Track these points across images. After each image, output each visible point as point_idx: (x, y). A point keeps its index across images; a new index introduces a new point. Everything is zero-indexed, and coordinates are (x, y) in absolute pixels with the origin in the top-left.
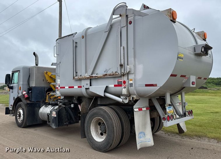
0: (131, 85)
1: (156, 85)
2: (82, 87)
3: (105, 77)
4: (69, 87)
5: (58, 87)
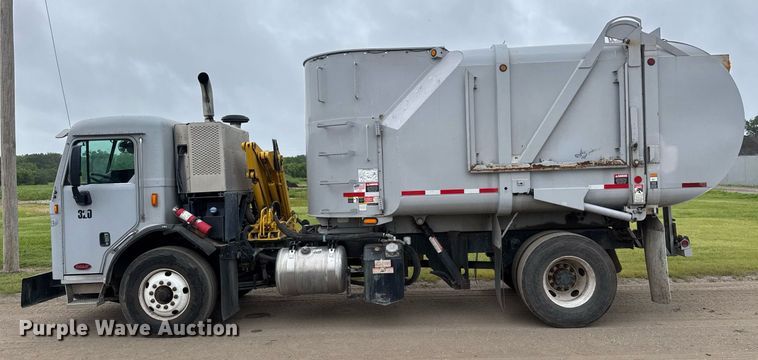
0: (654, 185)
1: (704, 185)
2: (502, 190)
3: (584, 167)
4: (444, 192)
5: (364, 191)
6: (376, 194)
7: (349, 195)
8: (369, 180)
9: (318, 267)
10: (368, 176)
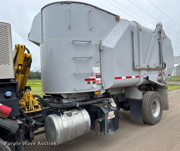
4: (127, 77)
5: (95, 77)
6: (100, 79)
7: (88, 80)
8: (97, 72)
9: (80, 122)
10: (96, 70)
